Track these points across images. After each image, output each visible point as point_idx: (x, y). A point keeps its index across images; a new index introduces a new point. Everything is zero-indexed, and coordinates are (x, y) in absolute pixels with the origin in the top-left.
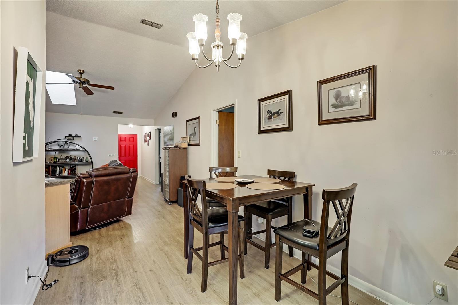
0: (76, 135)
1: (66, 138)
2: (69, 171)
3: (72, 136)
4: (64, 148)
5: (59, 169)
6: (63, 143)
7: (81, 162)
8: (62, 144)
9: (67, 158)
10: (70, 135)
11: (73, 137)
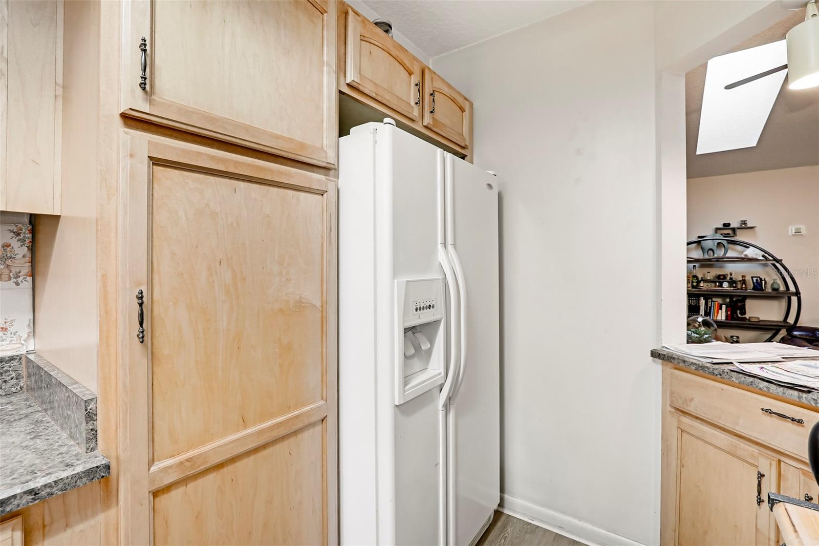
0: (742, 224)
1: (716, 232)
2: (728, 311)
3: (731, 226)
4: (715, 256)
5: (706, 304)
6: (714, 244)
7: (759, 290)
8: (711, 247)
9: (721, 279)
10: (726, 225)
11: (734, 230)
